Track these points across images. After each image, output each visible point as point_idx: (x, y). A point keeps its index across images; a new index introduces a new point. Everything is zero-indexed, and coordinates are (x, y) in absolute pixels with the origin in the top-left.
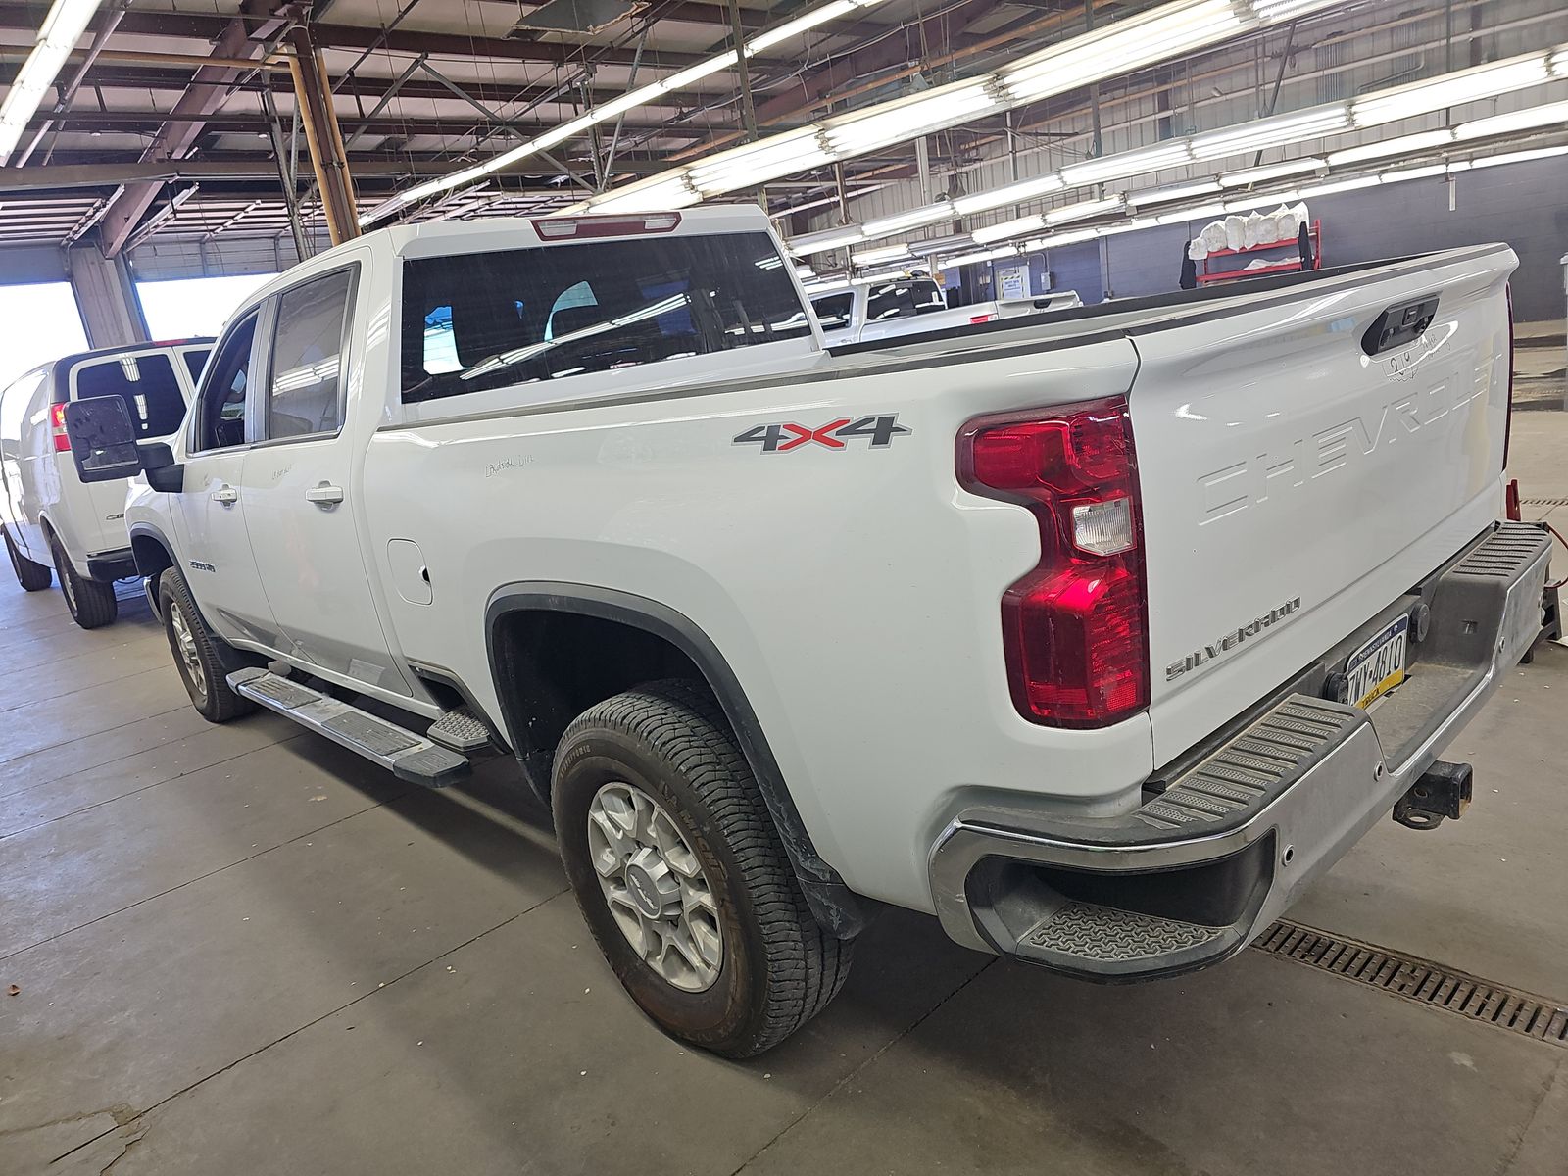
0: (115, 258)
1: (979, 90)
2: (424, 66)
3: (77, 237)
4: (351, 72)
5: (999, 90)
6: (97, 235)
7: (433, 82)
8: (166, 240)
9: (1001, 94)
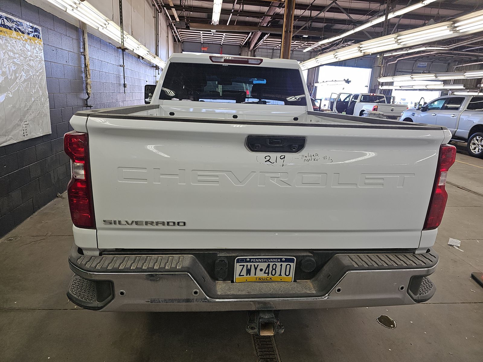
0: (251, 51)
1: (446, 27)
2: (336, 3)
3: (243, 44)
4: (312, 4)
5: (454, 28)
6: (248, 44)
7: (336, 8)
8: (264, 48)
9: (454, 29)
